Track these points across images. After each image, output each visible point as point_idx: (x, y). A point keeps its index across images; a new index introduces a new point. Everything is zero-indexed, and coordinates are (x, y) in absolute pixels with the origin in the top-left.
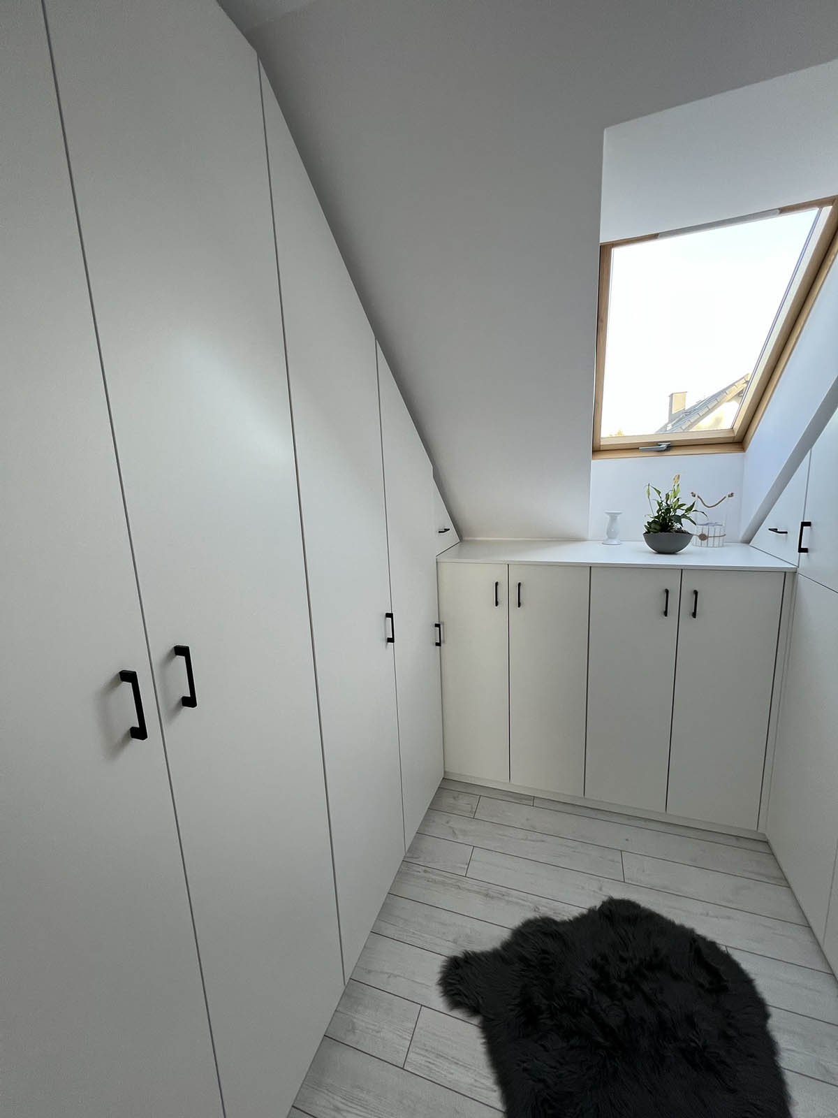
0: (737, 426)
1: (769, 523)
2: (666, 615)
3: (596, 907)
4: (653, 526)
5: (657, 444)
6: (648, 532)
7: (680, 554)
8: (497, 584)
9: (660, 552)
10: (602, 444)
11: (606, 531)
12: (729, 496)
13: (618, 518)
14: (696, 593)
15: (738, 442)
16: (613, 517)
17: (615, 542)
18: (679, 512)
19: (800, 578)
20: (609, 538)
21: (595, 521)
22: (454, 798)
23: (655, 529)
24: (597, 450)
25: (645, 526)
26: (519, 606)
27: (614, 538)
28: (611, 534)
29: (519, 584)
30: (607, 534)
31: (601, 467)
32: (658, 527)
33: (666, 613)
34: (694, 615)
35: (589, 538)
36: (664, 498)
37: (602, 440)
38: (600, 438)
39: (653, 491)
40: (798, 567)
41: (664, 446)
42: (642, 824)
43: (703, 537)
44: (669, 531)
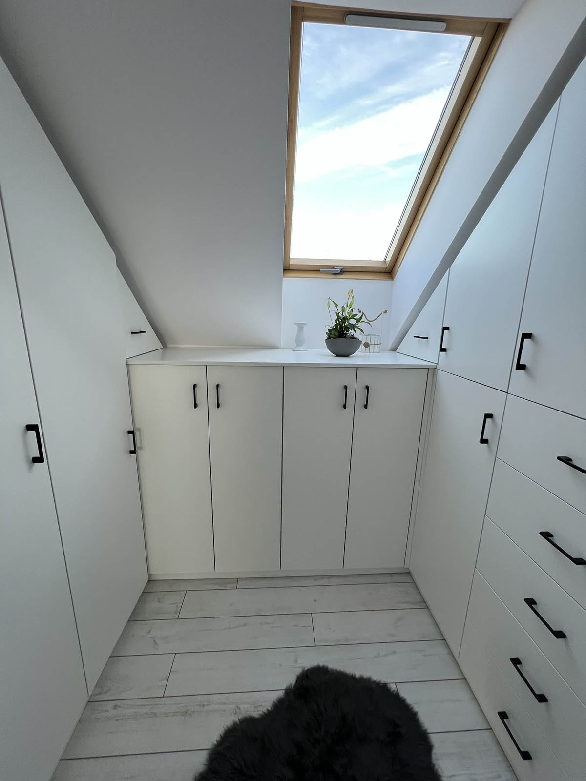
0: (388, 259)
1: (413, 332)
2: (345, 408)
3: (291, 685)
4: (333, 332)
5: (333, 267)
6: (329, 338)
7: (352, 357)
8: (195, 386)
9: (338, 356)
10: (291, 263)
11: (295, 339)
12: (384, 313)
13: (305, 327)
14: (367, 387)
15: (388, 271)
16: (301, 327)
17: (302, 349)
18: (352, 321)
19: (440, 373)
20: (297, 346)
21: (286, 332)
22: (159, 601)
23: (334, 335)
24: (287, 270)
25: (326, 333)
26: (218, 407)
27: (301, 345)
28: (299, 342)
29: (218, 386)
30: (296, 342)
31: (290, 283)
32: (337, 334)
33: (345, 407)
34: (366, 406)
35: (282, 346)
36: (340, 310)
37: (290, 261)
38: (289, 258)
39: (332, 305)
40: (438, 364)
41: (338, 269)
42: (325, 581)
43: (367, 345)
44: (345, 337)
